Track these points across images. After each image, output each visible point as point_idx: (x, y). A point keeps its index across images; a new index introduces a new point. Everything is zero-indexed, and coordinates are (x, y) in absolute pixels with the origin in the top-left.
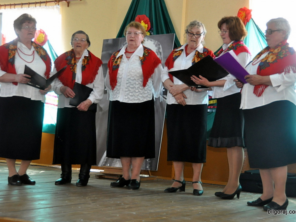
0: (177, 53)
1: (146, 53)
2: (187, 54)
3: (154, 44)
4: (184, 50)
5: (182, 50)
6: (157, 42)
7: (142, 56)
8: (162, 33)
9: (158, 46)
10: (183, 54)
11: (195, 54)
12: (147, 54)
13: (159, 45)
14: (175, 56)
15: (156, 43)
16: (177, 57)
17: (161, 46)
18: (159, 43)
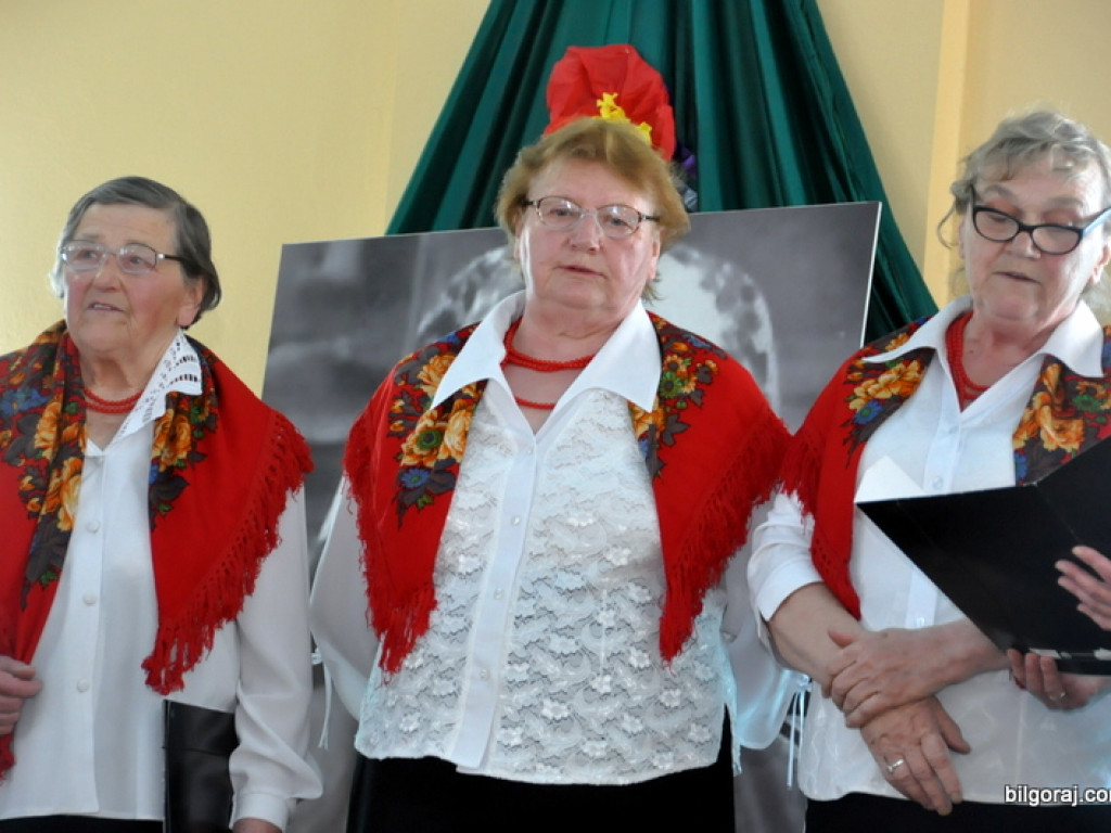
0: (884, 378)
1: (684, 380)
2: (968, 392)
3: (706, 285)
4: (942, 358)
5: (924, 356)
6: (727, 268)
7: (648, 402)
8: (774, 197)
9: (740, 304)
10: (937, 386)
11: (1039, 386)
12: (689, 388)
13: (748, 296)
14: (871, 400)
15: (721, 282)
16: (887, 408)
17: (761, 306)
18: (747, 280)
